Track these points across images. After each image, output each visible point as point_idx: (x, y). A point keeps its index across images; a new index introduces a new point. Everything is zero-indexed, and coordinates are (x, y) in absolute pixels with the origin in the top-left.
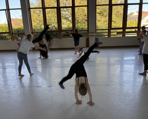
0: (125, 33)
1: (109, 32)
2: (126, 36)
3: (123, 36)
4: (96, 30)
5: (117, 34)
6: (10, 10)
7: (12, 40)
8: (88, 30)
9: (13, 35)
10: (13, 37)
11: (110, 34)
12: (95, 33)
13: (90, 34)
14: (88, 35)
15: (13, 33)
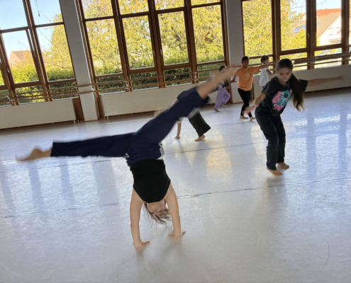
0: (314, 60)
2: (316, 67)
3: (309, 68)
6: (37, 29)
7: (47, 100)
8: (226, 61)
9: (48, 88)
10: (49, 92)
15: (47, 83)
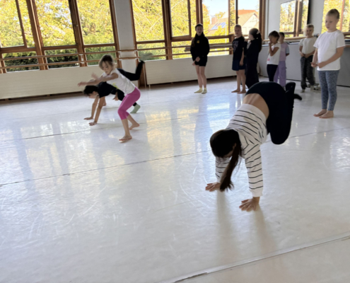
1: (168, 49)
4: (136, 43)
5: (185, 51)
8: (116, 44)
11: (171, 52)
12: (133, 50)
13: (122, 54)
14: (118, 56)
